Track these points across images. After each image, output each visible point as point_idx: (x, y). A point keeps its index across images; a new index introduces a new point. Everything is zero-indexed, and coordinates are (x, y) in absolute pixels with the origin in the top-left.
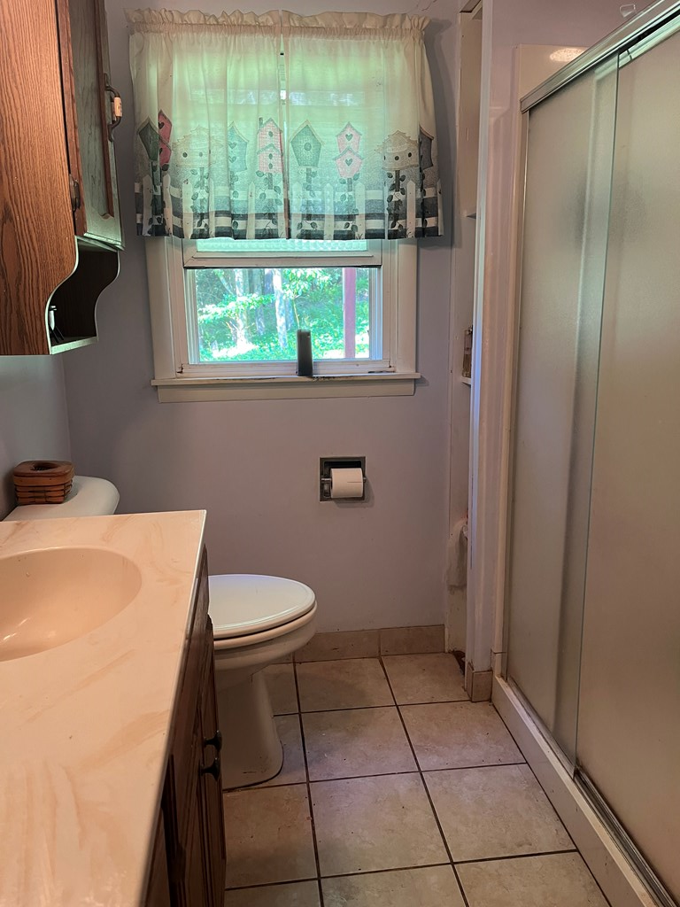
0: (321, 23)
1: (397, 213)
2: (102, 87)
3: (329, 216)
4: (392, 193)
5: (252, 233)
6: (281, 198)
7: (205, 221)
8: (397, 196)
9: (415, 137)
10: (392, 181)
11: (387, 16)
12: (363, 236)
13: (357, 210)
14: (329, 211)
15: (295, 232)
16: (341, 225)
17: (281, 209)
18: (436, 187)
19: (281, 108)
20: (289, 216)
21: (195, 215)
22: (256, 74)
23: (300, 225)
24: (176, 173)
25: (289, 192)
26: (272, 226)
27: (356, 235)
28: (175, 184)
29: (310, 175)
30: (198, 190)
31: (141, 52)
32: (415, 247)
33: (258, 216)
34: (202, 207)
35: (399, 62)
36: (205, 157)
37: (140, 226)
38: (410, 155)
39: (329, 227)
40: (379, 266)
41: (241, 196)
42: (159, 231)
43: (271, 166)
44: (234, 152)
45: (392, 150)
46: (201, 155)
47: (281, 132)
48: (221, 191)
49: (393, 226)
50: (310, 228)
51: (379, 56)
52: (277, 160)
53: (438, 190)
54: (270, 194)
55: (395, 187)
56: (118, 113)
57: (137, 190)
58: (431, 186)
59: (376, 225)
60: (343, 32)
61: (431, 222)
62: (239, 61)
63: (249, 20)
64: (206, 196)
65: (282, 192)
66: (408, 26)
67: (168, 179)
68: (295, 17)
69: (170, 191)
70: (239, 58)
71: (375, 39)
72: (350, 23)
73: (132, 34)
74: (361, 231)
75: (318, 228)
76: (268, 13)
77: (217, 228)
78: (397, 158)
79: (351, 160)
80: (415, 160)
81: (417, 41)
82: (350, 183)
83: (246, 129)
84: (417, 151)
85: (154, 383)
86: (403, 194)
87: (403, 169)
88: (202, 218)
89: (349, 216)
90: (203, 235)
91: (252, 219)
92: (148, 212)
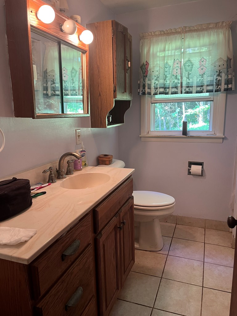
0: (196, 28)
1: (218, 83)
2: (126, 60)
3: (195, 86)
4: (217, 77)
5: (170, 93)
6: (180, 82)
7: (157, 90)
8: (219, 78)
9: (226, 59)
10: (218, 73)
11: (217, 23)
12: (206, 92)
13: (204, 84)
14: (195, 84)
15: (183, 91)
16: (199, 89)
17: (179, 85)
18: (232, 74)
19: (181, 55)
20: (182, 87)
21: (154, 88)
22: (174, 47)
23: (185, 90)
24: (150, 77)
25: (182, 80)
26: (176, 90)
27: (203, 92)
28: (149, 80)
29: (189, 74)
30: (156, 81)
31: (142, 45)
32: (226, 94)
33: (172, 88)
34: (156, 86)
35: (221, 36)
36: (158, 72)
37: (139, 92)
38: (223, 65)
39: (194, 89)
40: (213, 101)
41: (168, 82)
42: (144, 93)
43: (177, 73)
44: (166, 70)
45: (217, 64)
46: (157, 71)
47: (181, 62)
48: (161, 81)
49: (217, 88)
50: (188, 90)
51: (214, 35)
52: (179, 71)
53: (233, 75)
54: (176, 81)
55: (219, 75)
56: (129, 66)
57: (139, 83)
58: (230, 74)
59: (210, 88)
60: (202, 30)
61: (230, 86)
62: (170, 43)
63: (173, 31)
64: (157, 83)
65: (180, 80)
66: (225, 25)
67: (147, 79)
68: (187, 28)
69: (147, 82)
70: (170, 42)
71: (213, 30)
72: (205, 27)
73: (141, 40)
74: (205, 90)
75: (191, 90)
76: (179, 28)
77: (159, 92)
78: (220, 66)
79: (203, 68)
80: (225, 66)
81: (228, 29)
82: (202, 76)
83: (170, 62)
84: (226, 64)
85: (140, 136)
86: (221, 77)
87: (221, 69)
88: (156, 89)
89: (201, 86)
90: (156, 94)
91: (170, 89)
92: (141, 89)
